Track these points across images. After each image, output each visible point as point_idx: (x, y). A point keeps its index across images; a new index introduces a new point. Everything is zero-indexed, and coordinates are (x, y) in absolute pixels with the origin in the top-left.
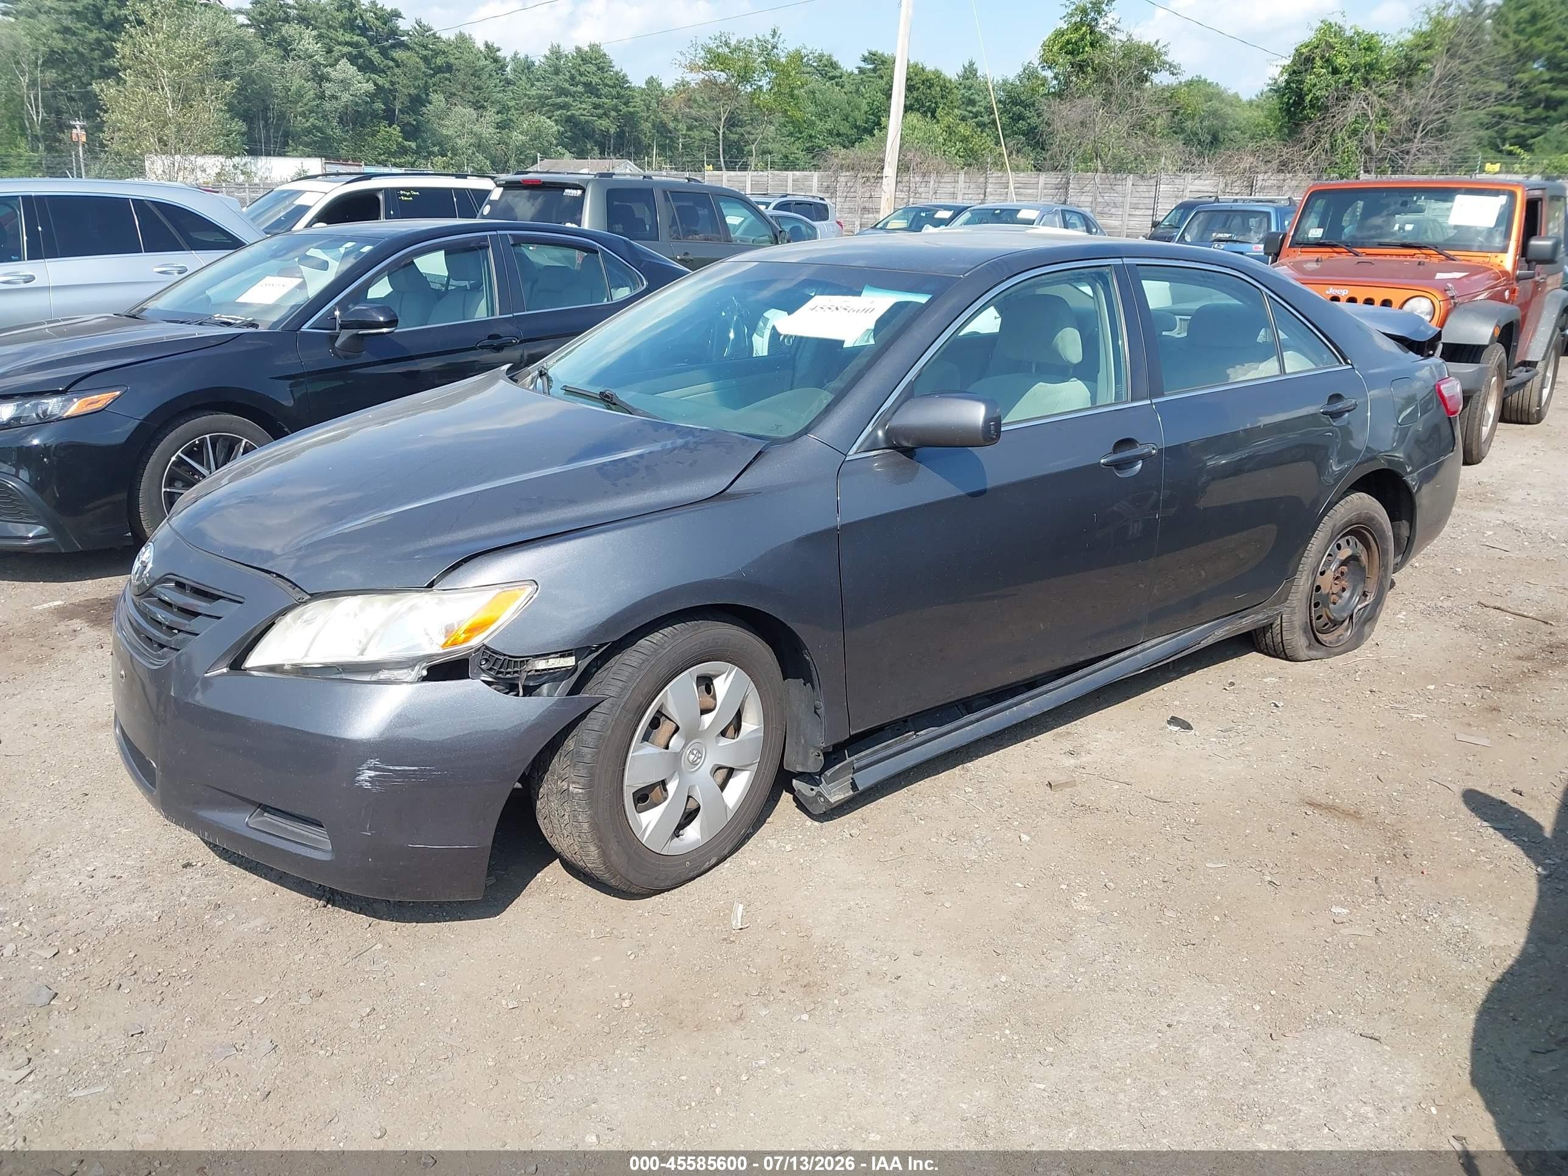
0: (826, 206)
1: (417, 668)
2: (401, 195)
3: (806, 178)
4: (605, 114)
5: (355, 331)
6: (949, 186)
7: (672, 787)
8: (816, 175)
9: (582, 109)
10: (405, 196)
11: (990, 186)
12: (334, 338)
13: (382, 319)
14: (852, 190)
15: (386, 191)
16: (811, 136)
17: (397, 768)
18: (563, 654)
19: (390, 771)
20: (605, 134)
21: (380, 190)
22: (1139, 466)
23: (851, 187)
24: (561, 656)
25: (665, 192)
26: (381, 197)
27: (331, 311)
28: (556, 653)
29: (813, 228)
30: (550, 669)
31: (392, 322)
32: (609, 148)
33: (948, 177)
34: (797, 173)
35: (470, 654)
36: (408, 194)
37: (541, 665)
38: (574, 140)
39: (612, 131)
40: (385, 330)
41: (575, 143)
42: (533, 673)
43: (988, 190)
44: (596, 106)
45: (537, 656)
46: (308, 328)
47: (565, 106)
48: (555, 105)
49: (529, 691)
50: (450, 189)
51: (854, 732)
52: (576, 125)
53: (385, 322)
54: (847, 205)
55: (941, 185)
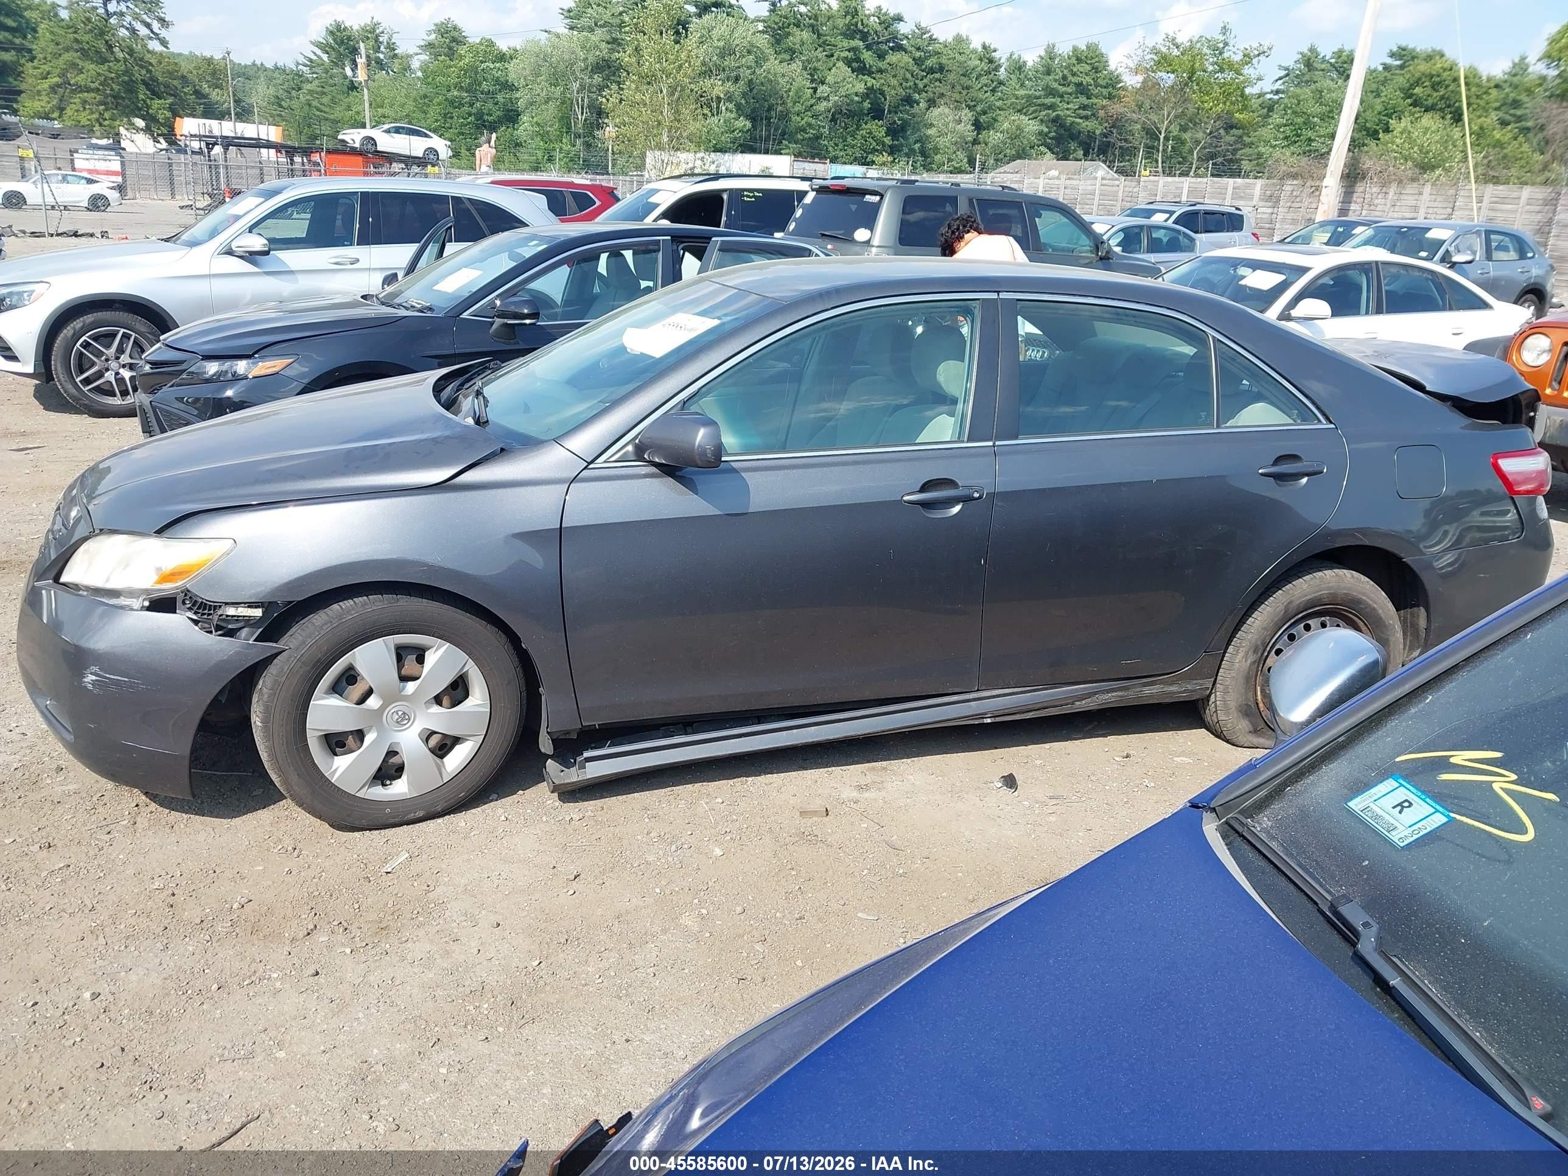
0: (1242, 216)
1: (141, 599)
2: (744, 196)
3: (1248, 186)
4: (1093, 115)
5: (506, 321)
6: (1411, 198)
7: (369, 739)
8: (1259, 183)
9: (1067, 110)
10: (748, 196)
11: (1460, 199)
12: (492, 324)
13: (526, 311)
14: (1298, 199)
15: (731, 191)
16: (1310, 140)
17: (112, 677)
18: (251, 605)
19: (106, 678)
20: (1091, 135)
21: (725, 190)
22: (956, 509)
23: (1296, 197)
24: (249, 607)
25: (971, 201)
26: (725, 196)
27: (492, 302)
28: (245, 603)
29: (1192, 240)
30: (239, 616)
31: (535, 315)
32: (1093, 150)
33: (1411, 188)
34: (1239, 181)
35: (178, 593)
36: (751, 195)
37: (231, 611)
38: (1059, 140)
39: (1098, 132)
40: (528, 321)
41: (1059, 143)
42: (224, 617)
43: (1457, 204)
44: (1084, 107)
45: (226, 604)
46: (469, 315)
47: (1052, 107)
48: (1043, 105)
49: (231, 633)
50: (793, 191)
51: (588, 724)
52: (1062, 126)
53: (528, 314)
54: (1290, 216)
55: (1402, 197)
